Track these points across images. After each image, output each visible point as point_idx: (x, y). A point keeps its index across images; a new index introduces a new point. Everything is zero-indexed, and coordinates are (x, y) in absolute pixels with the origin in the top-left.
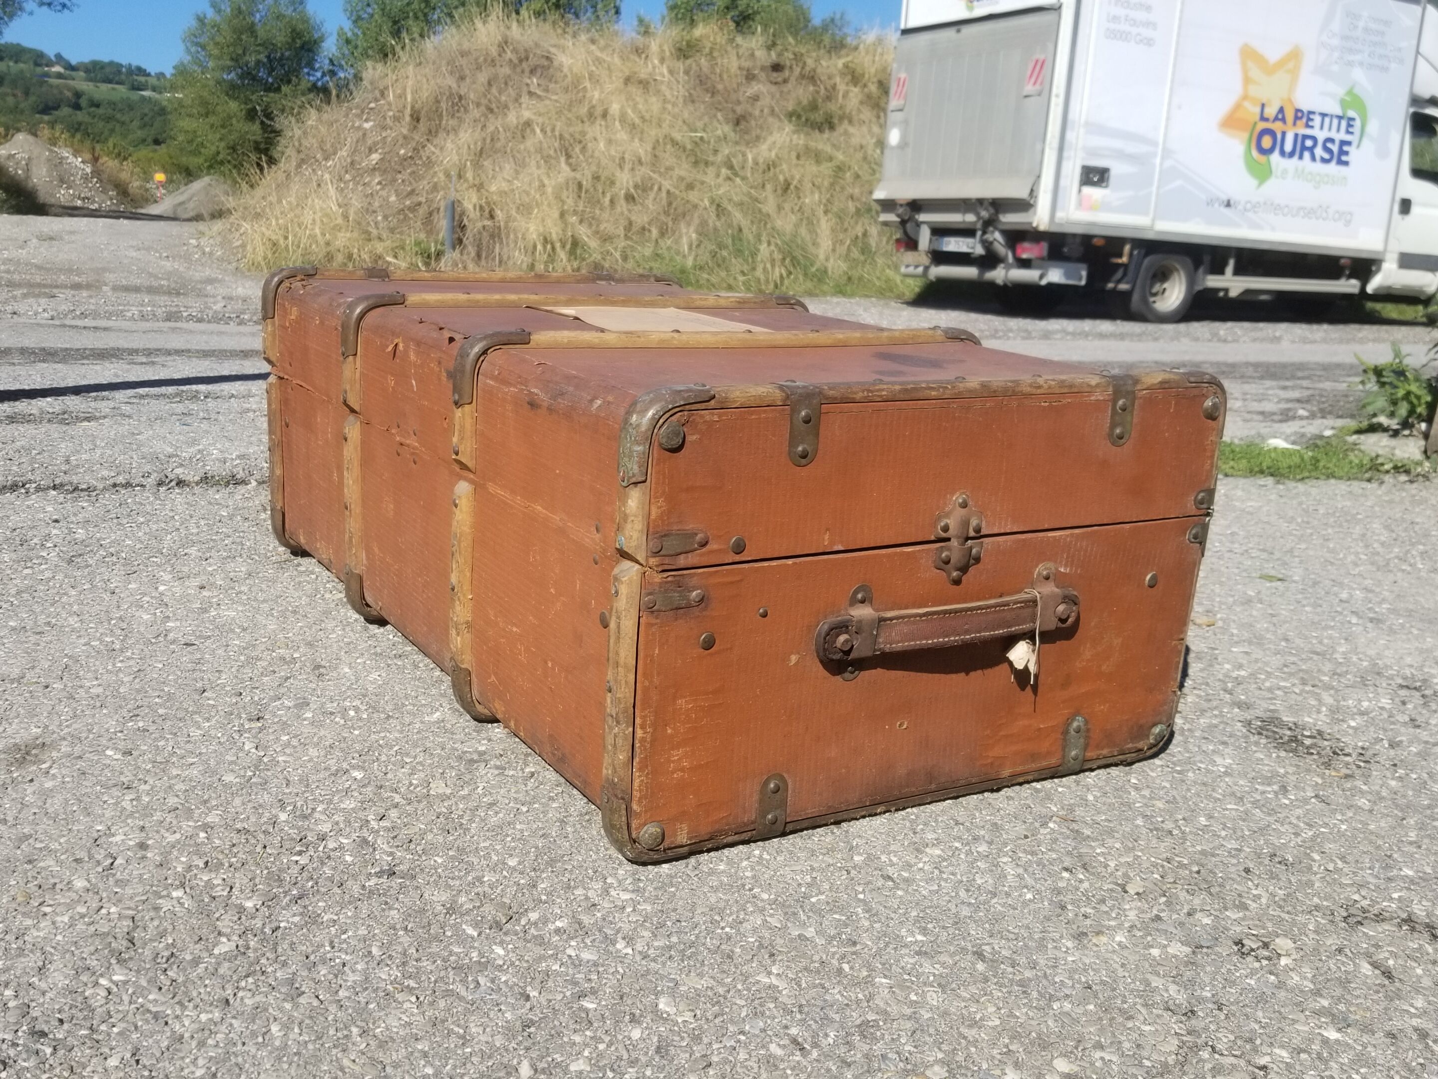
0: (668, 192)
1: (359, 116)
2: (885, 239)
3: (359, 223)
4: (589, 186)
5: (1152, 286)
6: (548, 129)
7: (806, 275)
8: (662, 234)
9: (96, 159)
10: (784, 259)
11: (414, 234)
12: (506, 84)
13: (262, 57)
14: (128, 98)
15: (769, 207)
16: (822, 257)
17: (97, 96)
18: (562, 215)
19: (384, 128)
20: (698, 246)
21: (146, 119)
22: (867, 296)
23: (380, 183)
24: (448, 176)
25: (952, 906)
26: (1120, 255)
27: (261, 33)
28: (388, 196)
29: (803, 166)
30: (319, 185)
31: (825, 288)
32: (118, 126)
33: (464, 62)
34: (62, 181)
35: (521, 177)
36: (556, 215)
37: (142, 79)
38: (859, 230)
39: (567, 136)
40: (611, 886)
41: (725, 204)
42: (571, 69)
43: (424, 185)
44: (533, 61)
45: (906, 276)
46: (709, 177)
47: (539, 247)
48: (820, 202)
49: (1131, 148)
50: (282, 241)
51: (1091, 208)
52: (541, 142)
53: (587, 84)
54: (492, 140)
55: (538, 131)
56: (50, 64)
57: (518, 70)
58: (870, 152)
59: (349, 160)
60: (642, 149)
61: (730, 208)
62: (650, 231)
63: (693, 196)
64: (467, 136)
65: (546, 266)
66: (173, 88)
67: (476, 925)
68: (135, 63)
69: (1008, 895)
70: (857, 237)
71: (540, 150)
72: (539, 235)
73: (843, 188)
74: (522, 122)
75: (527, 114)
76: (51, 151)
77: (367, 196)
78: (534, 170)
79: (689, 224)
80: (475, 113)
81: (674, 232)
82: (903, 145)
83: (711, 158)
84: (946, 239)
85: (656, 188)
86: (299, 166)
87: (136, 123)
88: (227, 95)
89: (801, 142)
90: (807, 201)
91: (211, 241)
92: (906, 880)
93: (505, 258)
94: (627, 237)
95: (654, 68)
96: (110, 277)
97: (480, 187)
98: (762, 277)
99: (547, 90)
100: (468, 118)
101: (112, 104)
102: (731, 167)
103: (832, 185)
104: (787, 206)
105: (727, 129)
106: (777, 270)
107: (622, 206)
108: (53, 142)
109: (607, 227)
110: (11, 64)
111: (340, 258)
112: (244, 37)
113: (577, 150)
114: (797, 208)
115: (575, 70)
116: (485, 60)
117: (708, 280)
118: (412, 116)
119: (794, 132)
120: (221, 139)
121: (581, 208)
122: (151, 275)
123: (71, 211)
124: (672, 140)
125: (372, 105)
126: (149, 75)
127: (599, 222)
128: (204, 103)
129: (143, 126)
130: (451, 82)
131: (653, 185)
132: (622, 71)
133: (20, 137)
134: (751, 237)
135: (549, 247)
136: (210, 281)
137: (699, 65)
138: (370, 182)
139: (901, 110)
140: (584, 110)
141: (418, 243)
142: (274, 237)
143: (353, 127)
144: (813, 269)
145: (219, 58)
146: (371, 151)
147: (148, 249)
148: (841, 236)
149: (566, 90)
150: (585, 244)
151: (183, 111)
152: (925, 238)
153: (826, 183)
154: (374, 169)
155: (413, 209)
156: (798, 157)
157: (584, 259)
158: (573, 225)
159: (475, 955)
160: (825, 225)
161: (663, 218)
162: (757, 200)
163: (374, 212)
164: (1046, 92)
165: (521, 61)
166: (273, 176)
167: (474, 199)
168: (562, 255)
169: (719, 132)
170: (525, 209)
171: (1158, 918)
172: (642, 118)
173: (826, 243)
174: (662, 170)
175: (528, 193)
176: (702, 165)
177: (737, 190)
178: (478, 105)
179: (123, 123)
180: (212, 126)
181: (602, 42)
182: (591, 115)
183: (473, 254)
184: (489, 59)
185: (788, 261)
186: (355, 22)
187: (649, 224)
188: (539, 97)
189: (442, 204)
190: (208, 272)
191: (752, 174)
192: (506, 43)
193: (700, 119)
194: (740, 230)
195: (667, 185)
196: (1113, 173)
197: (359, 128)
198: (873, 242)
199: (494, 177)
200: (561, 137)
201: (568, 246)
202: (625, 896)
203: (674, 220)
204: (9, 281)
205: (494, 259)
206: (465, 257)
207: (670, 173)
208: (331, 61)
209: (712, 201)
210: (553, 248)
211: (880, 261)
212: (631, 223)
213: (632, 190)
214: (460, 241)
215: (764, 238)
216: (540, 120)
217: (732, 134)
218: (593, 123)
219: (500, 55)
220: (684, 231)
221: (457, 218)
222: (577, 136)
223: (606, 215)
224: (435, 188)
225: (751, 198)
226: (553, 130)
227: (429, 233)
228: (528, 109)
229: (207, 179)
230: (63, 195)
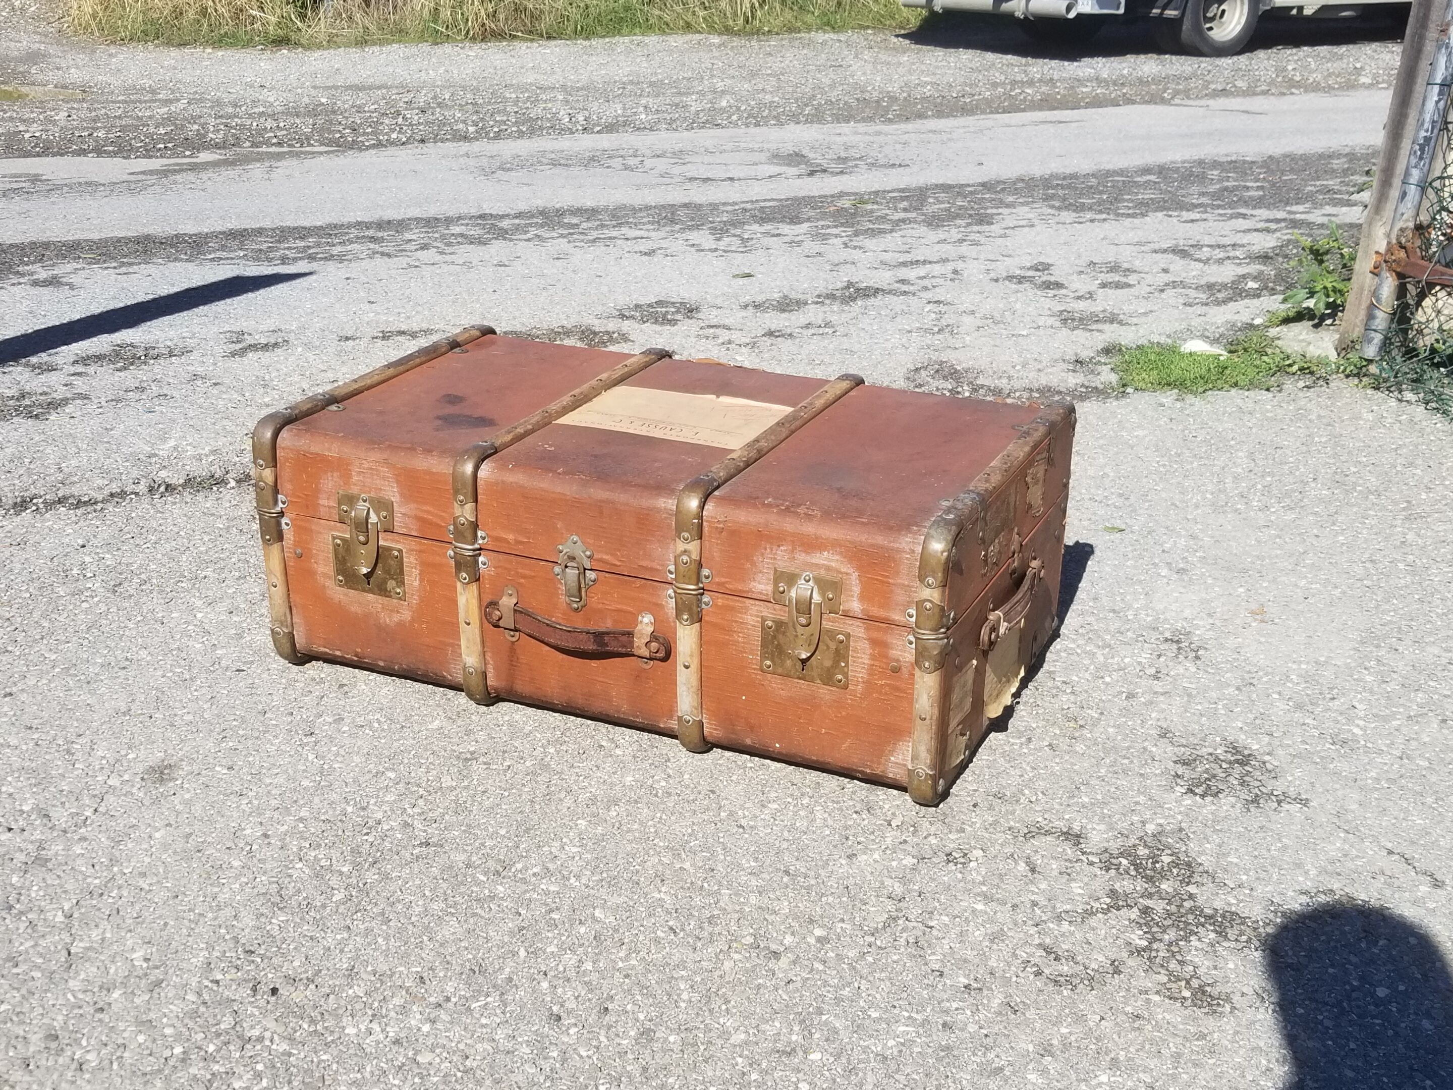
25: (777, 842)
40: (565, 844)
67: (485, 874)
69: (814, 832)
92: (752, 827)
159: (487, 891)
171: (905, 841)
202: (575, 850)
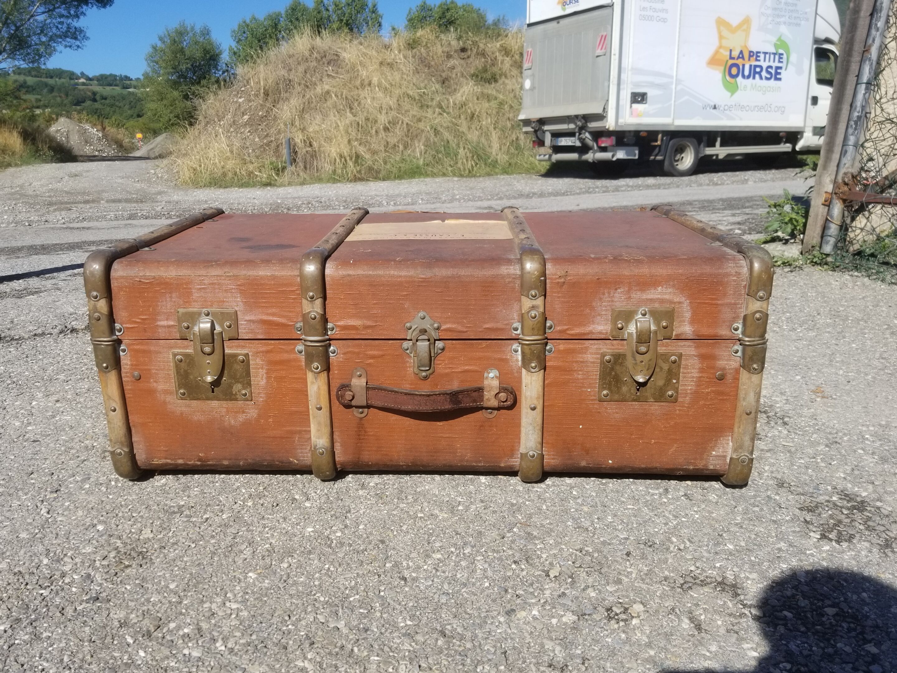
0: (407, 124)
1: (236, 96)
2: (528, 141)
3: (239, 155)
4: (364, 124)
5: (675, 156)
6: (339, 95)
7: (486, 164)
8: (405, 148)
9: (104, 129)
10: (473, 156)
11: (269, 158)
12: (315, 71)
13: (189, 66)
14: (122, 93)
15: (464, 128)
16: (494, 153)
17: (105, 94)
18: (349, 141)
19: (250, 101)
20: (425, 153)
21: (132, 104)
22: (520, 173)
23: (249, 131)
24: (285, 125)
26: (656, 141)
27: (188, 53)
28: (254, 139)
29: (481, 103)
30: (216, 136)
31: (497, 170)
32: (117, 109)
33: (291, 61)
34: (86, 142)
35: (325, 122)
36: (346, 141)
37: (128, 82)
38: (514, 137)
39: (349, 97)
41: (439, 128)
42: (349, 60)
43: (273, 131)
44: (329, 57)
45: (540, 161)
46: (429, 114)
47: (338, 160)
48: (491, 122)
49: (658, 80)
50: (198, 168)
51: (638, 116)
52: (336, 102)
53: (360, 68)
54: (309, 103)
55: (333, 96)
56: (78, 78)
57: (321, 63)
58: (517, 93)
59: (232, 120)
60: (392, 102)
61: (441, 130)
62: (398, 146)
63: (421, 125)
64: (295, 102)
65: (342, 171)
66: (144, 86)
68: (123, 74)
70: (513, 141)
71: (335, 106)
72: (337, 154)
73: (504, 114)
74: (324, 91)
75: (327, 87)
76: (79, 126)
77: (243, 140)
78: (333, 117)
79: (419, 141)
80: (299, 89)
81: (411, 146)
82: (533, 88)
83: (430, 104)
84: (560, 139)
85: (400, 122)
86: (206, 125)
87: (127, 107)
88: (172, 88)
89: (479, 90)
90: (484, 123)
91: (162, 170)
93: (320, 167)
94: (386, 151)
95: (395, 56)
96: (105, 195)
97: (303, 130)
98: (462, 168)
99: (337, 73)
100: (295, 92)
101: (113, 97)
102: (441, 108)
103: (497, 113)
104: (473, 127)
105: (437, 86)
106: (470, 162)
107: (382, 134)
108: (80, 121)
109: (374, 146)
110: (57, 80)
111: (230, 175)
112: (178, 55)
113: (356, 104)
114: (478, 127)
115: (352, 60)
116: (302, 59)
117: (432, 171)
118: (264, 93)
119: (475, 85)
120: (171, 113)
121: (359, 137)
122: (128, 192)
123: (92, 159)
124: (408, 95)
125: (243, 89)
126: (131, 80)
127: (370, 144)
128: (160, 93)
129: (131, 108)
130: (283, 72)
131: (398, 121)
132: (377, 59)
133: (62, 120)
134: (454, 145)
135: (343, 159)
136: (160, 193)
137: (420, 52)
138: (244, 131)
139: (530, 69)
140: (358, 83)
141: (272, 163)
142: (194, 166)
143: (233, 101)
144: (490, 161)
145: (166, 68)
146: (243, 114)
147: (128, 177)
148: (504, 141)
149: (348, 72)
150: (363, 156)
151: (149, 99)
152: (548, 139)
153: (494, 112)
154: (246, 125)
155: (268, 144)
156: (478, 99)
157: (363, 165)
158: (355, 147)
160: (495, 136)
161: (405, 138)
162: (456, 124)
163: (247, 148)
164: (608, 54)
165: (322, 58)
166: (192, 132)
167: (301, 137)
168: (351, 164)
169: (433, 88)
170: (329, 139)
172: (391, 85)
173: (496, 146)
174: (403, 112)
175: (330, 131)
176: (425, 108)
177: (445, 120)
178: (300, 84)
179: (120, 107)
180: (165, 106)
181: (366, 44)
182: (362, 84)
183: (302, 167)
184: (305, 59)
185: (475, 157)
186: (238, 42)
187: (398, 142)
188: (333, 77)
189: (284, 140)
190: (160, 188)
191: (453, 110)
192: (313, 48)
193: (423, 82)
194: (448, 142)
195: (406, 120)
196: (649, 95)
197: (237, 102)
198: (522, 143)
199: (311, 124)
200: (346, 97)
201: (354, 159)
203: (411, 139)
204: (50, 202)
205: (314, 169)
206: (298, 169)
207: (408, 113)
208: (226, 64)
209: (432, 127)
210: (346, 160)
211: (526, 153)
212: (387, 143)
213: (387, 125)
214: (295, 160)
215: (461, 145)
216: (335, 90)
217: (441, 89)
218: (363, 89)
219: (310, 56)
220: (417, 145)
221: (292, 147)
222: (356, 97)
223: (374, 140)
224: (279, 132)
225: (453, 123)
226: (342, 95)
227: (278, 157)
228: (327, 84)
229: (164, 135)
230: (88, 150)
